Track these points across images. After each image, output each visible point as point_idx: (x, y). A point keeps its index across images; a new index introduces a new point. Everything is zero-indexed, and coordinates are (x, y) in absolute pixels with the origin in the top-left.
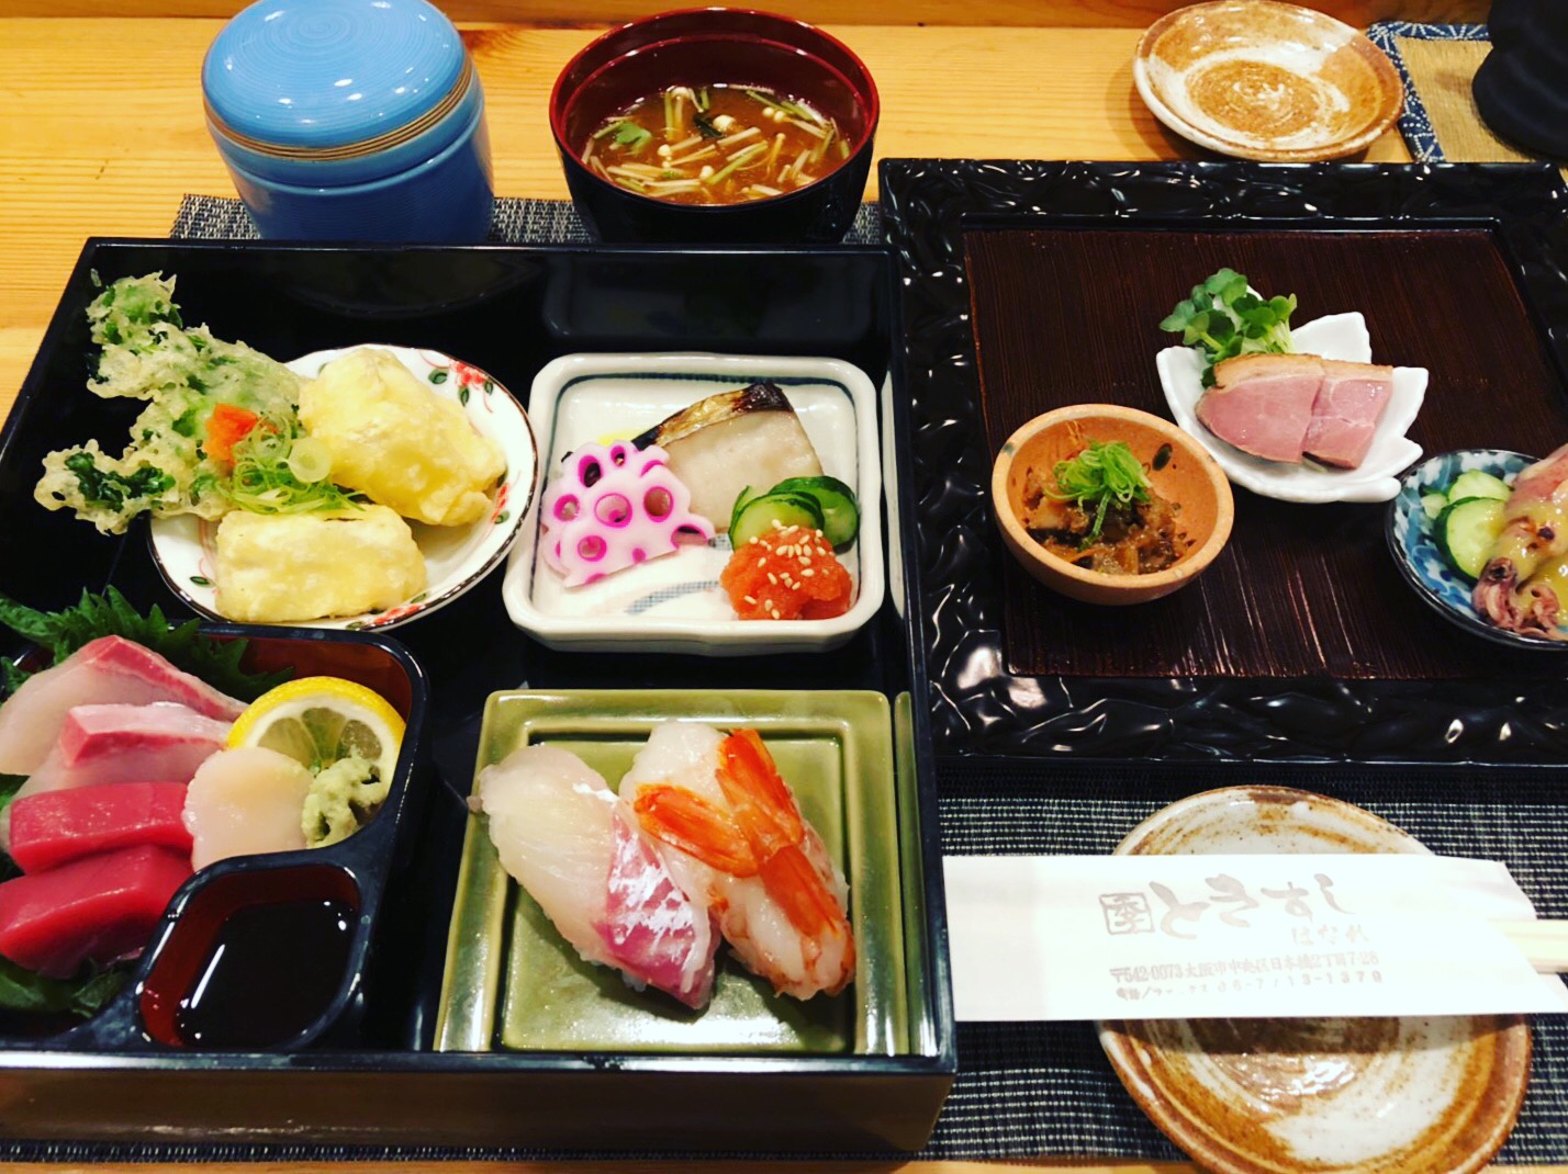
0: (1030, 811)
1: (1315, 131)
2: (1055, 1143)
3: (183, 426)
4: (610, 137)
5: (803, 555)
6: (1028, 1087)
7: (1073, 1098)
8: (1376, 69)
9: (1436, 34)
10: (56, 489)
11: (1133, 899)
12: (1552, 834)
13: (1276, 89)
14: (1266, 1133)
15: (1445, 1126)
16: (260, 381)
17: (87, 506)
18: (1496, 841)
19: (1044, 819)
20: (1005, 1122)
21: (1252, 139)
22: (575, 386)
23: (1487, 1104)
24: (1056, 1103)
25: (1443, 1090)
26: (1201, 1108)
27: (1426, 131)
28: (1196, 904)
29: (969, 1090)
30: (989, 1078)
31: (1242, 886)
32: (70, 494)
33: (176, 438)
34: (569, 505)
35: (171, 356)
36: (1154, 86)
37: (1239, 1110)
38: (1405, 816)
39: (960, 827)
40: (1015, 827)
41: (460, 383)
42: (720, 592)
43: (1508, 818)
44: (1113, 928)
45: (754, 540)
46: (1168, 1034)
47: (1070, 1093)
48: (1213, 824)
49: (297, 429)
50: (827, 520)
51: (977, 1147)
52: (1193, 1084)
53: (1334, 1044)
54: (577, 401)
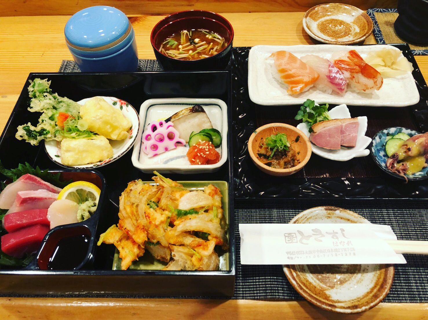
0: (269, 213)
1: (349, 37)
2: (272, 295)
3: (51, 118)
4: (167, 43)
5: (206, 148)
6: (265, 282)
7: (277, 284)
8: (367, 21)
9: (385, 11)
10: (21, 135)
11: (293, 234)
12: (405, 219)
13: (341, 26)
14: (325, 293)
15: (371, 292)
16: (70, 107)
17: (28, 139)
18: (390, 221)
19: (273, 215)
20: (260, 290)
21: (332, 39)
22: (152, 107)
23: (382, 287)
24: (272, 286)
25: (371, 283)
26: (309, 287)
27: (381, 37)
28: (309, 236)
29: (251, 282)
30: (256, 279)
31: (321, 231)
32: (24, 136)
33: (50, 121)
34: (149, 137)
35: (48, 101)
36: (307, 25)
37: (319, 287)
38: (366, 214)
39: (251, 217)
40: (265, 217)
41: (120, 105)
42: (187, 158)
43: (393, 215)
44: (287, 242)
45: (194, 145)
46: (301, 268)
47: (276, 283)
48: (315, 216)
49: (79, 118)
50: (213, 140)
51: (252, 296)
52: (307, 281)
53: (344, 271)
54: (152, 111)
